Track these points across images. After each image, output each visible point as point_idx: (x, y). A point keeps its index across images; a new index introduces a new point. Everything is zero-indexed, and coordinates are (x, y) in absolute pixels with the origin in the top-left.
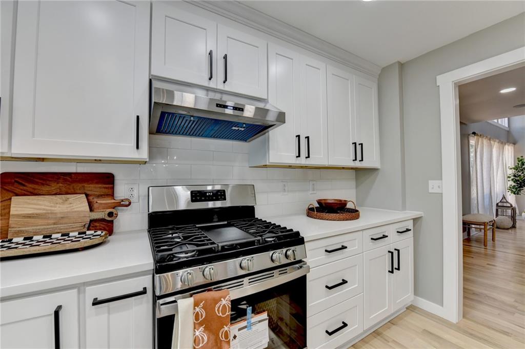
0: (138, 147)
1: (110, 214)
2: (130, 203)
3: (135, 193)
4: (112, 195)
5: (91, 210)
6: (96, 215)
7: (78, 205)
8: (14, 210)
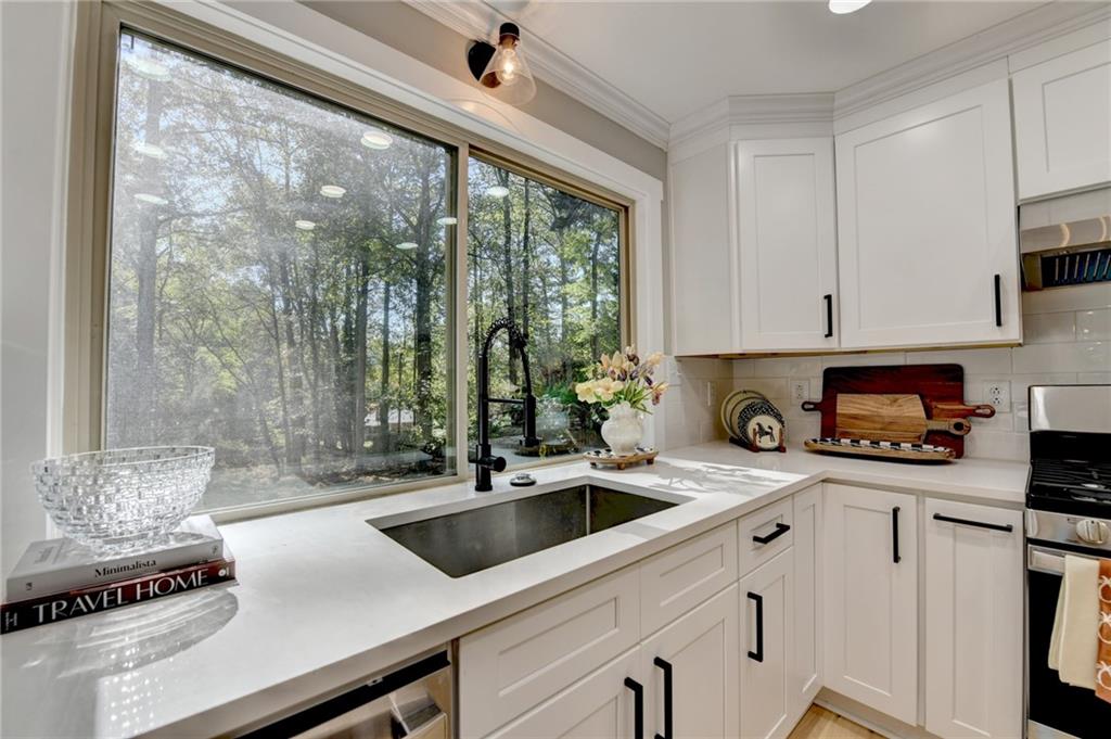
0: (999, 323)
1: (958, 426)
2: (993, 413)
3: (1004, 396)
4: (959, 397)
5: (929, 416)
6: (938, 425)
7: (910, 408)
8: (840, 409)
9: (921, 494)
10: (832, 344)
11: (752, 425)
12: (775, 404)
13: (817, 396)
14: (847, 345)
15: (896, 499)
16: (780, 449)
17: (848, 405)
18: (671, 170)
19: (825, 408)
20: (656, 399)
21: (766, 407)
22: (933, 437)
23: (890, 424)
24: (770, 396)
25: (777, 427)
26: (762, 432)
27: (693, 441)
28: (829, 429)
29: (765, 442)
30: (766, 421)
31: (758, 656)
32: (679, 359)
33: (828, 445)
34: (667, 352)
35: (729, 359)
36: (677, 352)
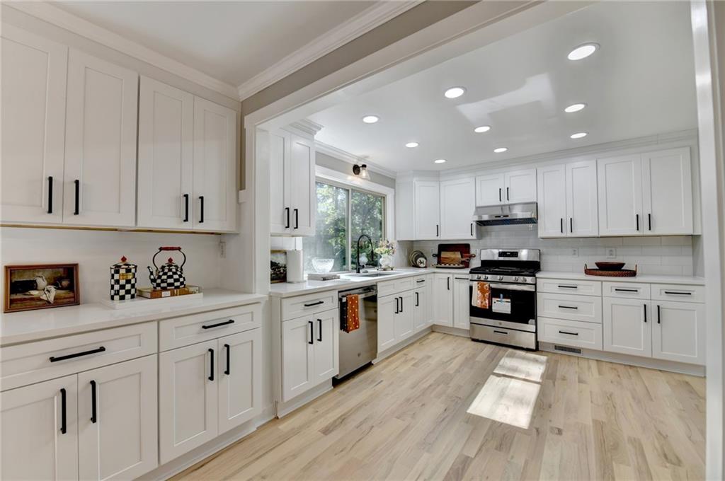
0: (473, 235)
1: (468, 259)
2: (475, 256)
3: (477, 253)
4: (469, 252)
5: (462, 257)
6: (464, 259)
7: (458, 255)
8: (442, 256)
9: (453, 274)
10: (438, 238)
11: (418, 261)
12: (425, 255)
13: (436, 252)
14: (442, 238)
15: (449, 276)
16: (426, 267)
17: (444, 255)
18: (396, 185)
19: (438, 256)
20: (393, 253)
21: (422, 255)
22: (462, 263)
23: (453, 260)
24: (424, 253)
25: (425, 261)
26: (421, 263)
27: (402, 267)
28: (439, 262)
29: (422, 265)
30: (422, 259)
31: (418, 305)
32: (398, 241)
33: (439, 266)
34: (395, 239)
35: (413, 241)
36: (398, 239)
